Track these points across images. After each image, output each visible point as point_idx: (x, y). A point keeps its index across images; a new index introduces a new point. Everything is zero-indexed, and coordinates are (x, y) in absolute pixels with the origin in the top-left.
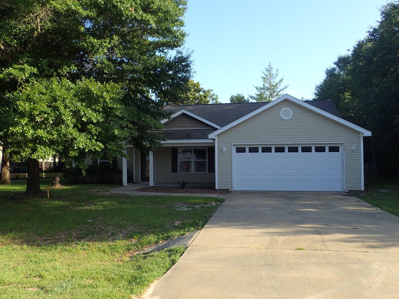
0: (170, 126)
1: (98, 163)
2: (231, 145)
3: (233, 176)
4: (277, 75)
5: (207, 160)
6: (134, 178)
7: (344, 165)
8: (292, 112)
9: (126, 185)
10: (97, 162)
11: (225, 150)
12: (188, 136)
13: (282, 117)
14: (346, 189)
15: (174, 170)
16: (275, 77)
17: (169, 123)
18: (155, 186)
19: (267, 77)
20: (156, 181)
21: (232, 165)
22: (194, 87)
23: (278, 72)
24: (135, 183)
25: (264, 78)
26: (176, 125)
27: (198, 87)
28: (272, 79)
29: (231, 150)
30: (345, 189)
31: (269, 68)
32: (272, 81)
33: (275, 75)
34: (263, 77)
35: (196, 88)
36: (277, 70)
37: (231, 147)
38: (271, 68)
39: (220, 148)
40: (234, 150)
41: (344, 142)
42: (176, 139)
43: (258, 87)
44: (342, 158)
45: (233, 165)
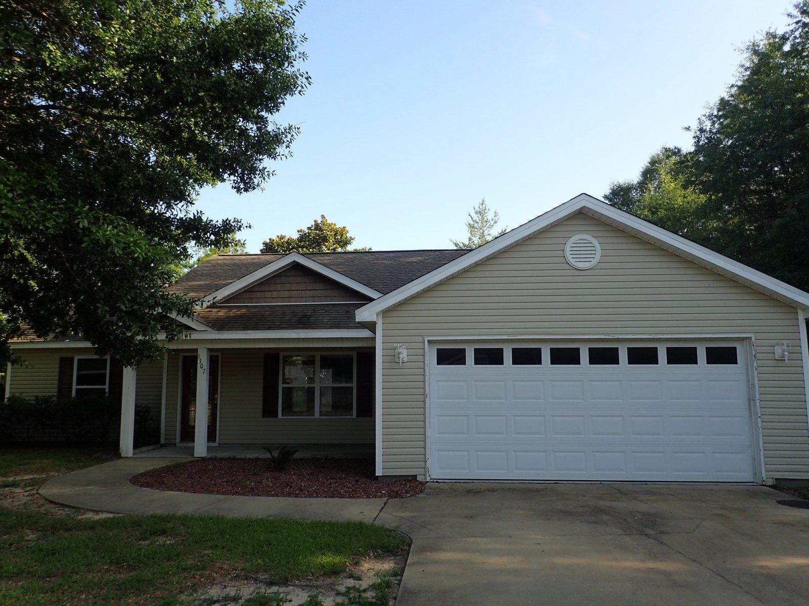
0: (259, 295)
1: (74, 394)
2: (424, 343)
3: (428, 434)
4: (496, 222)
5: (354, 385)
6: (163, 431)
7: (758, 402)
8: (598, 247)
9: (130, 454)
10: (71, 389)
11: (404, 355)
12: (304, 320)
13: (572, 261)
14: (767, 475)
15: (269, 411)
16: (492, 226)
17: (256, 290)
18: (209, 456)
19: (476, 225)
20: (220, 440)
21: (424, 402)
22: (335, 235)
23: (497, 218)
24: (162, 446)
25: (471, 227)
26: (275, 294)
27: (342, 235)
28: (485, 228)
29: (424, 356)
30: (764, 475)
31: (481, 207)
32: (486, 233)
33: (492, 223)
34: (469, 224)
35: (339, 237)
36: (496, 214)
37: (424, 349)
38: (486, 209)
39: (391, 352)
40: (431, 356)
41: (752, 335)
42: (269, 328)
43: (459, 243)
44: (748, 381)
45: (427, 400)
